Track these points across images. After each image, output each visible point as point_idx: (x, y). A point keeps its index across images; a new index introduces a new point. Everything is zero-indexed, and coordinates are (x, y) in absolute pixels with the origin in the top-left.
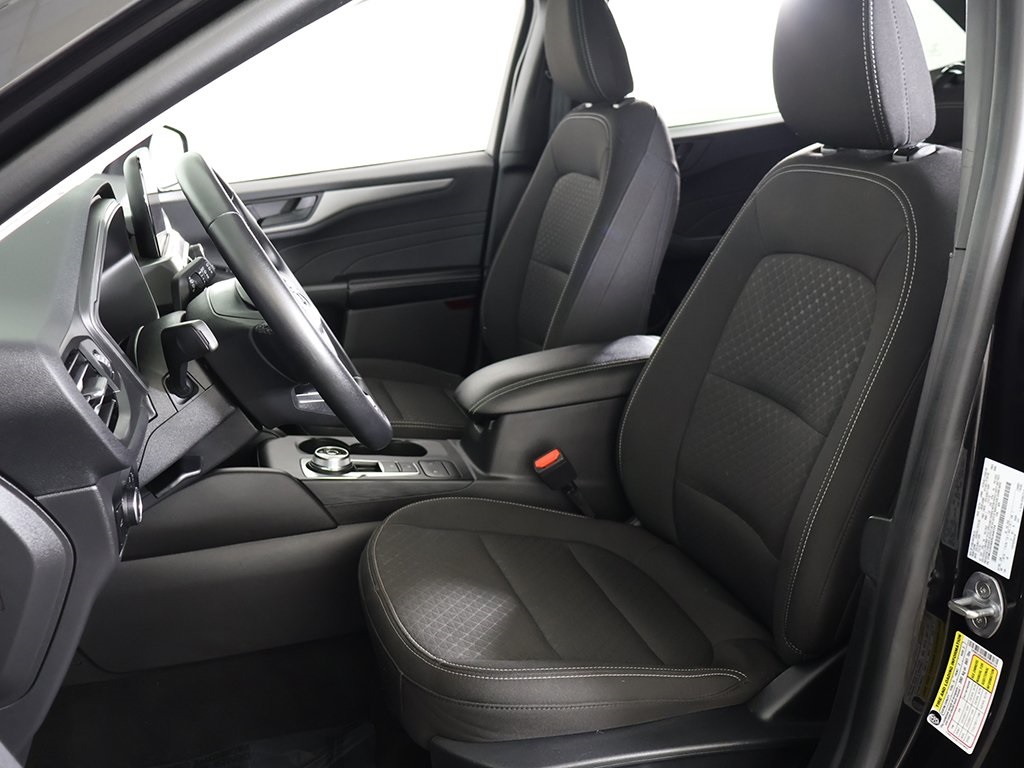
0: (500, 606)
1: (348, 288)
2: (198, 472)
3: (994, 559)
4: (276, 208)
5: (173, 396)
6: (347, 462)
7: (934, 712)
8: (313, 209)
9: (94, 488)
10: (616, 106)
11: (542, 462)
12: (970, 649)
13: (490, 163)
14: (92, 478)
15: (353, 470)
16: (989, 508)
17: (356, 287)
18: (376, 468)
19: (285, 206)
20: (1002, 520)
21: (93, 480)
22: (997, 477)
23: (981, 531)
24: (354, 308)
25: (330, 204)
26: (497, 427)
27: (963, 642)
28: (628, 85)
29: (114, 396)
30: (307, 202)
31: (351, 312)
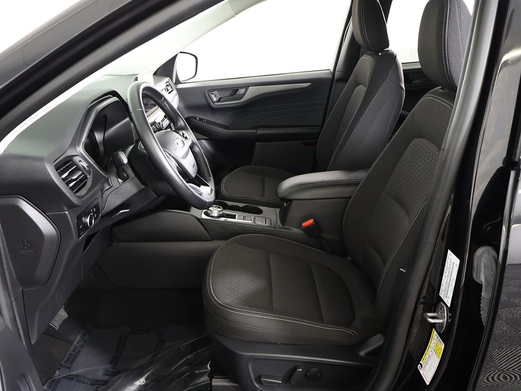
0: (259, 284)
1: (256, 132)
2: (128, 210)
3: (446, 297)
4: (228, 93)
5: (119, 180)
6: (221, 213)
7: (421, 364)
8: (244, 94)
9: (67, 212)
10: (380, 54)
11: (305, 224)
12: (436, 337)
13: (331, 76)
14: (66, 209)
15: (224, 217)
16: (447, 273)
17: (260, 132)
18: (234, 217)
19: (232, 93)
20: (450, 279)
21: (66, 210)
22: (451, 259)
23: (444, 284)
24: (259, 142)
25: (251, 93)
26: (290, 205)
27: (435, 334)
28: (387, 44)
29: (87, 178)
30: (242, 91)
31: (257, 143)
